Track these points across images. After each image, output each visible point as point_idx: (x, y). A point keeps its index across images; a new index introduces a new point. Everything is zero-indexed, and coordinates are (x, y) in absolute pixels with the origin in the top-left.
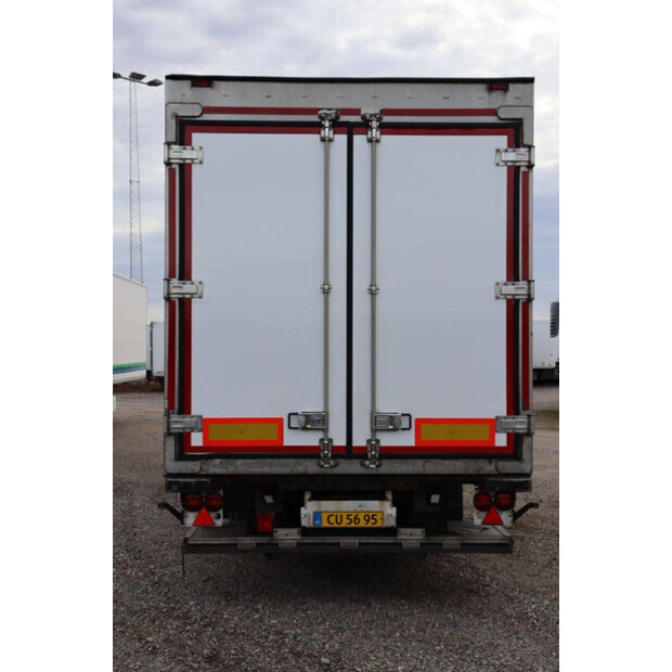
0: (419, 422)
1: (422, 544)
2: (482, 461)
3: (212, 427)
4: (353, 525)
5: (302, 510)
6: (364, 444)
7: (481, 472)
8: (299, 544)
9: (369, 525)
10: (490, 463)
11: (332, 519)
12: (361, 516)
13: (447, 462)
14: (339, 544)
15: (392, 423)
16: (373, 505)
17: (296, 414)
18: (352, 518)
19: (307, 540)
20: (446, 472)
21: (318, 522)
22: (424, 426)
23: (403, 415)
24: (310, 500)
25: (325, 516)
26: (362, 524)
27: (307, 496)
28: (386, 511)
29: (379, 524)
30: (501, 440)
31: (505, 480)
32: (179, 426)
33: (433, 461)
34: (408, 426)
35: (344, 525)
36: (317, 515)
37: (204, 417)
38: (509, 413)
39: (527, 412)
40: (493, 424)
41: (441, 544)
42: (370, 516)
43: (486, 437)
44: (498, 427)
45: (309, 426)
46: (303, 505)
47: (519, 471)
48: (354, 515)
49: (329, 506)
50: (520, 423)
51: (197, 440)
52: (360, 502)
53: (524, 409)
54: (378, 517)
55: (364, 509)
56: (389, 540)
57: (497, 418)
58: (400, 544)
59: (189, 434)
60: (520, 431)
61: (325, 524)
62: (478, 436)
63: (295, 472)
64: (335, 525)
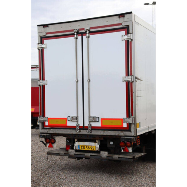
0: (102, 119)
1: (107, 156)
2: (120, 132)
3: (50, 120)
4: (88, 149)
5: (75, 144)
6: (87, 126)
7: (120, 135)
8: (75, 154)
9: (92, 150)
10: (122, 132)
11: (82, 148)
12: (90, 147)
13: (110, 131)
14: (85, 155)
15: (94, 120)
16: (93, 144)
17: (69, 117)
18: (88, 147)
19: (77, 153)
20: (110, 135)
21: (79, 148)
22: (103, 121)
23: (97, 117)
24: (77, 141)
25: (80, 146)
26: (90, 149)
27: (76, 140)
28: (96, 146)
29: (94, 150)
30: (125, 125)
31: (125, 137)
32: (42, 120)
33: (106, 131)
34: (98, 121)
35: (85, 149)
36: (79, 146)
37: (48, 117)
38: (127, 117)
39: (133, 117)
40: (122, 120)
41: (112, 157)
42: (92, 147)
43: (120, 124)
44: (124, 121)
45: (72, 120)
46: (75, 143)
47: (130, 135)
48: (88, 146)
49: (81, 143)
50: (130, 120)
51: (47, 124)
52: (89, 143)
53: (132, 116)
54: (94, 147)
55: (91, 145)
56: (98, 155)
57: (124, 118)
58: (101, 156)
59: (45, 122)
60: (131, 123)
61: (81, 149)
62: (118, 124)
63: (70, 133)
64: (83, 149)
